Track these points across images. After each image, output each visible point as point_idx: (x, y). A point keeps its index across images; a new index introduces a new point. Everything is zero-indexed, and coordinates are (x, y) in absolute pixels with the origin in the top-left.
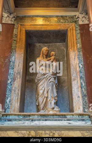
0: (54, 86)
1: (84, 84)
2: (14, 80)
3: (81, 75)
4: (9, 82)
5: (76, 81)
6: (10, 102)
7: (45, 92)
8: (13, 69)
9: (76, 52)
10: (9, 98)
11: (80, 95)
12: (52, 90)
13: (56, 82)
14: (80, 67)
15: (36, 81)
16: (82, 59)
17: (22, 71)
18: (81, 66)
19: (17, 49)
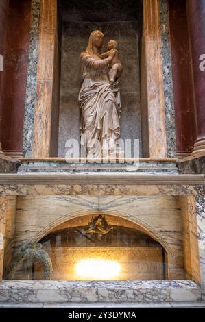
0: (115, 109)
1: (170, 106)
2: (37, 96)
3: (167, 87)
4: (28, 101)
5: (156, 100)
6: (32, 138)
7: (98, 121)
8: (36, 74)
9: (159, 40)
10: (30, 132)
11: (163, 128)
12: (111, 116)
13: (118, 101)
14: (164, 72)
15: (80, 99)
16: (169, 55)
17: (52, 78)
18: (167, 70)
19: (41, 35)
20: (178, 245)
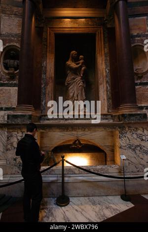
0: (83, 90)
1: (109, 88)
2: (47, 84)
3: (108, 79)
4: (43, 86)
5: (102, 85)
6: (45, 104)
7: (75, 95)
8: (46, 73)
9: (104, 57)
10: (44, 101)
11: (106, 98)
13: (85, 86)
14: (106, 72)
16: (108, 64)
17: (53, 75)
18: (108, 71)
19: (48, 54)
20: (112, 151)
